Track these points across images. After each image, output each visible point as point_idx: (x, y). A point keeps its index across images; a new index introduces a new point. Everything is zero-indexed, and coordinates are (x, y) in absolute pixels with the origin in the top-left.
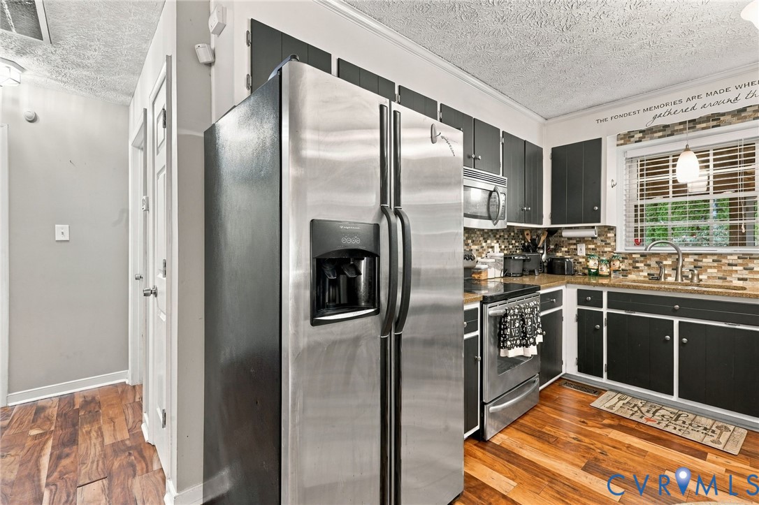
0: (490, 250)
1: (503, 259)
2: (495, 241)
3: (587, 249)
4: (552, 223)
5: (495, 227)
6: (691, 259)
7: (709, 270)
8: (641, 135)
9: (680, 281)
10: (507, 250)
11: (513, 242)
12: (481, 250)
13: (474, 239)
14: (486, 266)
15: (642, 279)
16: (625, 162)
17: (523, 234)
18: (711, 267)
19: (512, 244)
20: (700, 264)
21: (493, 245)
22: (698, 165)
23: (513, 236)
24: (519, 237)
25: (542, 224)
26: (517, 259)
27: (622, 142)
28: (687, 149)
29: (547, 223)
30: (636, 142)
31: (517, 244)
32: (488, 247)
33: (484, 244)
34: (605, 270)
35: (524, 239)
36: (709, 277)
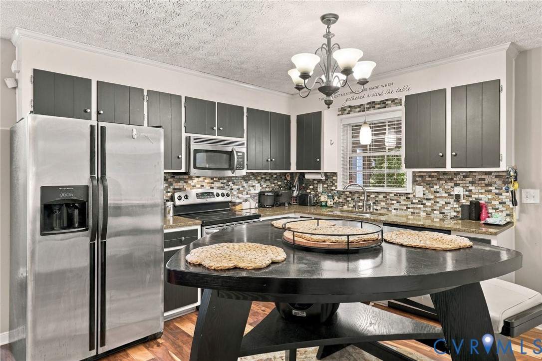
0: (251, 188)
1: (258, 195)
2: (257, 182)
3: (323, 187)
4: (297, 169)
5: (234, 175)
6: (373, 196)
7: (382, 203)
8: (349, 109)
9: (365, 211)
10: (269, 188)
11: (276, 182)
12: (241, 189)
13: (235, 181)
14: (241, 201)
15: (350, 209)
16: (342, 127)
17: (285, 176)
18: (382, 201)
19: (274, 183)
20: (377, 199)
21: (254, 184)
22: (370, 133)
23: (276, 178)
24: (281, 178)
25: (290, 170)
26: (267, 195)
27: (340, 113)
28: (365, 123)
29: (293, 169)
30: (347, 114)
31: (279, 183)
32: (249, 187)
33: (245, 185)
34: (330, 203)
35: (286, 179)
36: (381, 208)
